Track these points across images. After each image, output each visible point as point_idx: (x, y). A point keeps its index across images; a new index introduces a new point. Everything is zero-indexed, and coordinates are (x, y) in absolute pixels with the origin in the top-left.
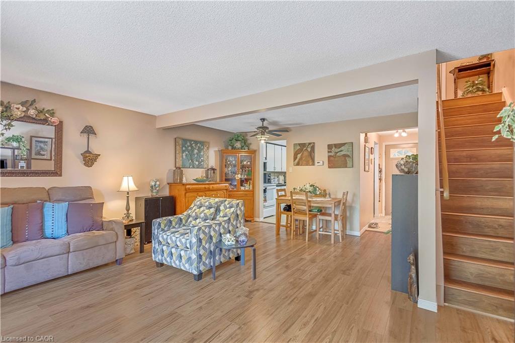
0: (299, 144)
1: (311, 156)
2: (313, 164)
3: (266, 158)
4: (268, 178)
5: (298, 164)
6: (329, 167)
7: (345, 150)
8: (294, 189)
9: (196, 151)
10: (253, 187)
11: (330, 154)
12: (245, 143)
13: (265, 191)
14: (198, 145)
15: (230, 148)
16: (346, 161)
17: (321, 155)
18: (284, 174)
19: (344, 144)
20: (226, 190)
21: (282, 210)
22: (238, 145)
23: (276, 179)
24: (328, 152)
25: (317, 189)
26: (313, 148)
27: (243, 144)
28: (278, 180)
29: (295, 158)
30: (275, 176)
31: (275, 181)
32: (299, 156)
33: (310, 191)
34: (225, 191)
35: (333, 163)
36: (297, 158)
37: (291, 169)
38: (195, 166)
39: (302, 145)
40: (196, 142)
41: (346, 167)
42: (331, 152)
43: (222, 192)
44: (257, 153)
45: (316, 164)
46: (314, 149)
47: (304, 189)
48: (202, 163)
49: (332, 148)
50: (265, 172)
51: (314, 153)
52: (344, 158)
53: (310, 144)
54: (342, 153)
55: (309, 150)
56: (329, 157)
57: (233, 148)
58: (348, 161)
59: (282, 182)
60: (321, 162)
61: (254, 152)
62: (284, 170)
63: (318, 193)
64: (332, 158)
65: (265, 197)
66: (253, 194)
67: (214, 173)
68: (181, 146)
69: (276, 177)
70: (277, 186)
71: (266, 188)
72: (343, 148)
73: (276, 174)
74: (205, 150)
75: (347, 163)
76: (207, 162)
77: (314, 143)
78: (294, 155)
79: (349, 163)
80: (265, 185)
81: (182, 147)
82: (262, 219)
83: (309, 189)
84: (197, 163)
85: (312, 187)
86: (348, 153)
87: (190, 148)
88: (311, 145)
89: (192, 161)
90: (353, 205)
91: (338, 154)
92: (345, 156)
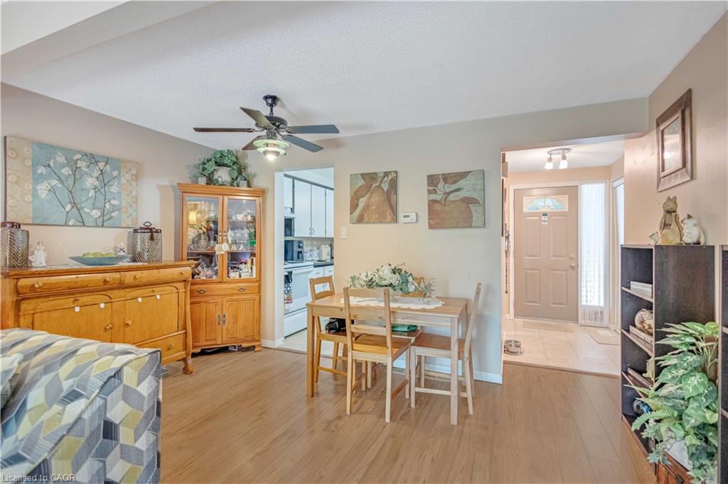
0: (362, 175)
1: (389, 202)
2: (395, 220)
3: (292, 210)
4: (296, 249)
5: (360, 220)
6: (431, 227)
7: (467, 188)
8: (353, 278)
9: (90, 182)
10: (259, 272)
11: (433, 197)
12: (240, 173)
13: (288, 279)
14: (101, 165)
15: (202, 181)
16: (471, 212)
17: (413, 199)
18: (330, 242)
19: (463, 175)
20: (185, 281)
21: (323, 328)
22: (223, 175)
23: (315, 253)
24: (430, 192)
25: (410, 279)
26: (394, 184)
27: (235, 174)
28: (320, 254)
29: (354, 207)
30: (312, 245)
31: (311, 255)
32: (362, 202)
33: (391, 285)
34: (180, 285)
35: (438, 217)
36: (357, 205)
37: (344, 232)
38: (88, 221)
39: (370, 177)
40: (92, 159)
41: (471, 227)
42: (435, 191)
43: (168, 288)
44: (269, 196)
45: (401, 219)
46: (396, 185)
47: (376, 279)
48: (114, 214)
49: (438, 184)
50: (289, 238)
51: (396, 194)
52: (465, 204)
53: (387, 174)
54: (462, 194)
55: (385, 187)
56: (432, 203)
57: (210, 181)
58: (474, 214)
59: (326, 257)
60: (413, 216)
61: (262, 193)
62: (330, 234)
63: (412, 288)
64: (438, 207)
65: (288, 292)
66: (260, 286)
67: (152, 238)
68: (29, 163)
69: (315, 248)
70: (315, 266)
71: (290, 273)
72: (461, 183)
73: (315, 243)
74: (123, 181)
75: (472, 217)
76: (130, 211)
77: (396, 172)
78: (352, 200)
79: (477, 218)
80: (286, 266)
81: (34, 166)
82: (279, 343)
83: (390, 278)
84: (96, 213)
85: (397, 275)
86: (475, 195)
87: (66, 171)
88: (390, 177)
89: (74, 204)
90: (487, 312)
91: (452, 197)
92: (469, 201)
